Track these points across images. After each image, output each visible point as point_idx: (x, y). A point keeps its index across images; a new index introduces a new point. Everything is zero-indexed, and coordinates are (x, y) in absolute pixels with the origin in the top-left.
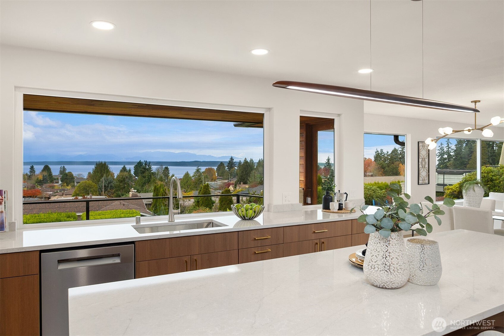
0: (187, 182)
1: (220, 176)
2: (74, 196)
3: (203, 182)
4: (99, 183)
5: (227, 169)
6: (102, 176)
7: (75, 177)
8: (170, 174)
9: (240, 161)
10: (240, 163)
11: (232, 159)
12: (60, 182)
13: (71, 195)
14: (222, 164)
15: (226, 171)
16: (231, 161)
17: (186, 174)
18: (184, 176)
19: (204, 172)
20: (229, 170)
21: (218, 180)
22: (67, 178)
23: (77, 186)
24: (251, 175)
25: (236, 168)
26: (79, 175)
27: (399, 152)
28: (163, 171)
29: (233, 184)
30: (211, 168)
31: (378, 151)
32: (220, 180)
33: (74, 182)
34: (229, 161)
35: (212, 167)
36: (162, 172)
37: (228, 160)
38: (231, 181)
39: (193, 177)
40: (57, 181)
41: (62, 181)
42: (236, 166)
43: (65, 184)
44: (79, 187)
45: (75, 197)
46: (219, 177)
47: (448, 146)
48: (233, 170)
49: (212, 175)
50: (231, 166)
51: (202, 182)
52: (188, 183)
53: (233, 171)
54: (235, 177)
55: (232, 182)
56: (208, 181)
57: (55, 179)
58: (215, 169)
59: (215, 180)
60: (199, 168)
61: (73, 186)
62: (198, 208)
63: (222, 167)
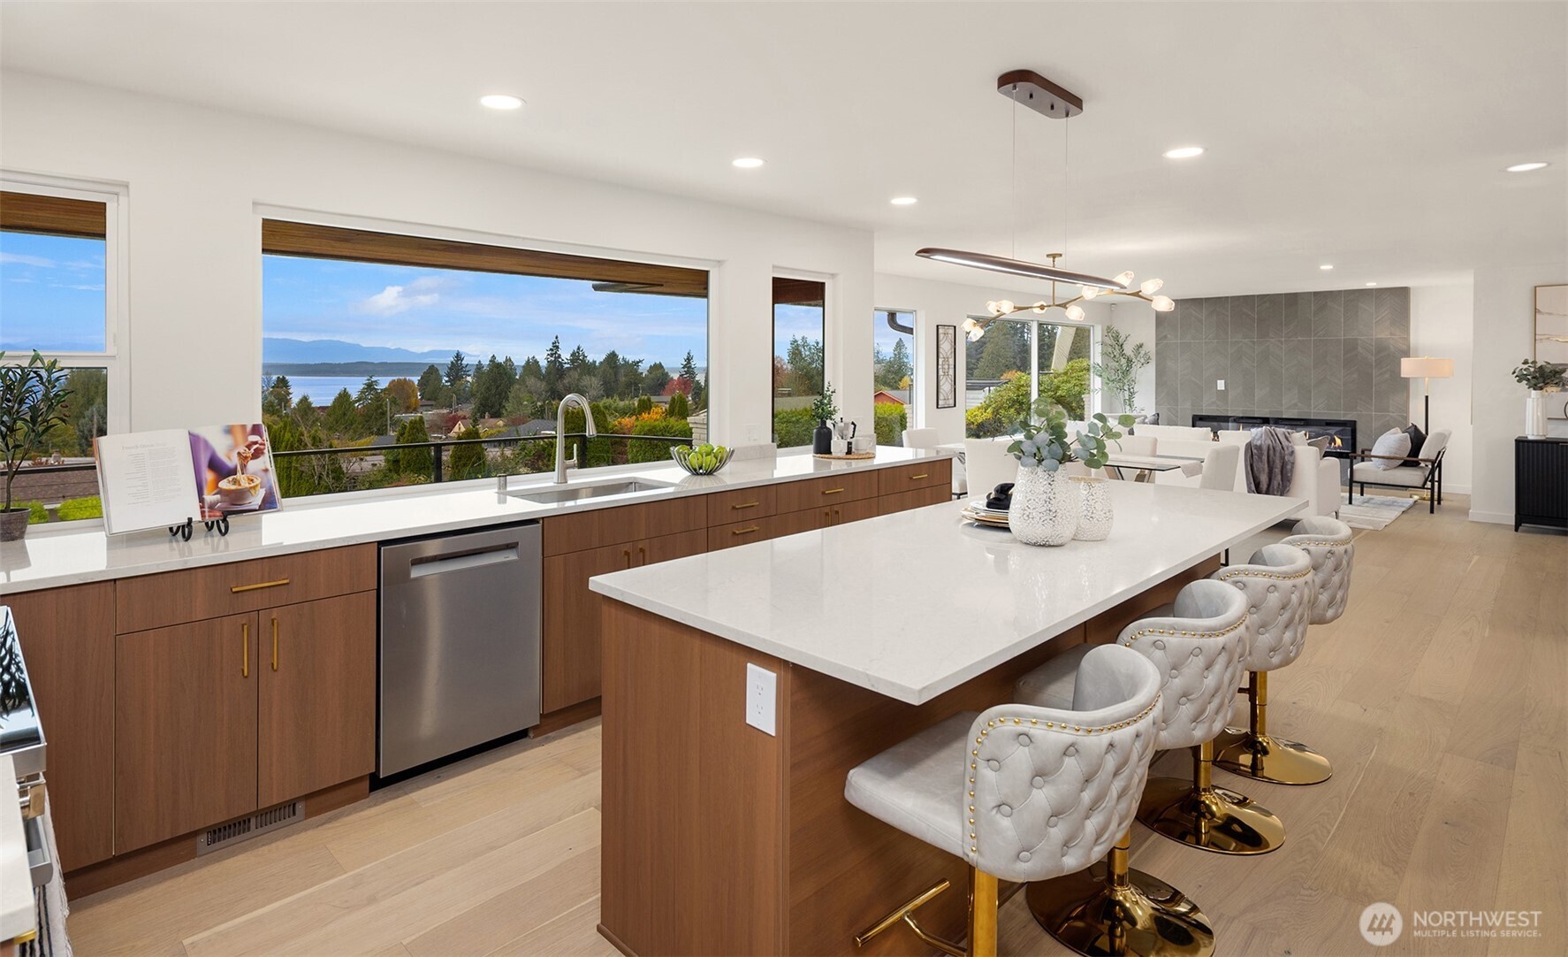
0: (345, 414)
1: (429, 400)
3: (389, 413)
5: (446, 382)
6: (90, 402)
8: (291, 396)
9: (480, 362)
10: (479, 366)
11: (458, 357)
14: (432, 370)
15: (444, 386)
16: (457, 361)
17: (340, 394)
18: (336, 400)
19: (385, 389)
20: (452, 385)
21: (425, 408)
24: (511, 395)
25: (469, 379)
28: (273, 387)
29: (464, 418)
30: (405, 379)
31: (796, 341)
32: (429, 408)
34: (452, 362)
35: (408, 378)
36: (268, 389)
37: (450, 359)
38: (456, 410)
39: (356, 402)
42: (469, 375)
46: (424, 401)
48: (462, 384)
49: (409, 397)
50: (457, 374)
51: (384, 413)
52: (347, 418)
53: (462, 387)
54: (467, 400)
55: (460, 413)
56: (398, 412)
58: (416, 383)
59: (415, 410)
60: (374, 379)
62: (395, 476)
63: (433, 377)
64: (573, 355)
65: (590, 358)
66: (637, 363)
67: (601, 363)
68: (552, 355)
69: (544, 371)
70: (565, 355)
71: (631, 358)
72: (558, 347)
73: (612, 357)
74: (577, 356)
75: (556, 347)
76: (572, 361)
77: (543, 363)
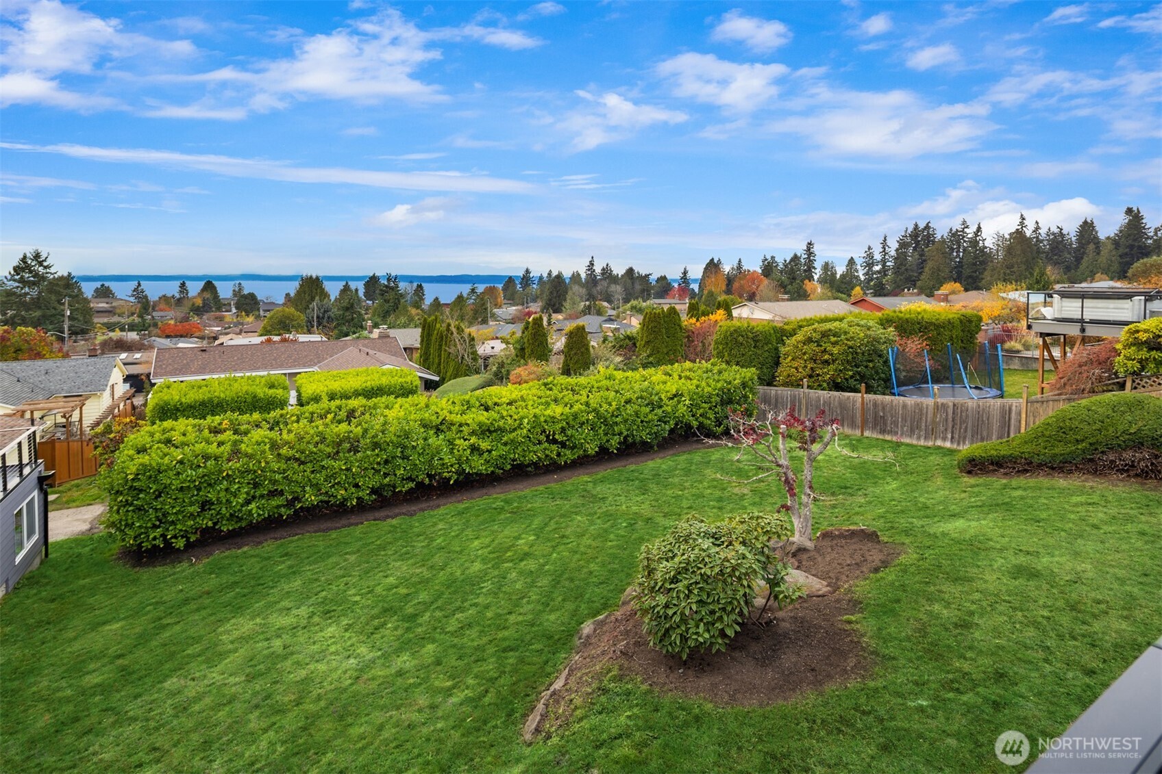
1: (509, 300)
2: (261, 335)
4: (308, 311)
5: (520, 288)
6: (313, 299)
9: (541, 274)
10: (541, 278)
11: (528, 271)
12: (234, 310)
13: (257, 334)
14: (511, 279)
15: (518, 291)
16: (526, 274)
19: (483, 293)
20: (523, 290)
22: (248, 303)
23: (265, 316)
25: (534, 286)
27: (803, 261)
28: (416, 290)
30: (493, 286)
31: (766, 260)
32: (509, 306)
33: (259, 310)
34: (523, 275)
36: (413, 292)
37: (521, 273)
39: (466, 300)
40: (228, 308)
41: (236, 308)
43: (243, 313)
44: (271, 318)
45: (266, 337)
46: (506, 301)
47: (884, 251)
48: (530, 290)
49: (496, 298)
50: (527, 283)
51: (486, 309)
52: (462, 311)
53: (530, 292)
54: (535, 301)
55: (531, 309)
57: (225, 305)
58: (501, 289)
59: (501, 307)
60: (475, 286)
61: (258, 317)
62: (521, 361)
63: (511, 284)
64: (603, 269)
65: (615, 273)
66: (647, 276)
67: (622, 276)
68: (589, 270)
69: (583, 280)
70: (598, 269)
71: (643, 273)
72: (593, 265)
73: (630, 271)
74: (606, 271)
75: (592, 264)
76: (603, 274)
77: (583, 276)
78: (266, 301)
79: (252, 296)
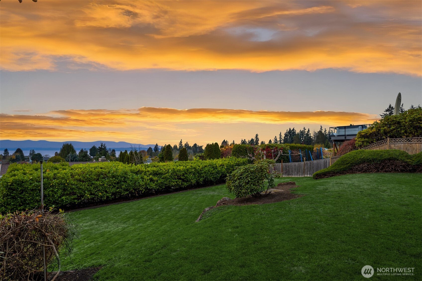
1: (149, 155)
4: (66, 158)
6: (69, 153)
7: (43, 157)
9: (162, 146)
12: (31, 161)
14: (150, 149)
15: (153, 152)
16: (156, 146)
20: (155, 152)
22: (37, 158)
26: (46, 156)
27: (255, 141)
28: (112, 151)
30: (144, 150)
31: (243, 141)
40: (28, 160)
41: (32, 160)
42: (159, 149)
43: (35, 161)
47: (280, 137)
48: (158, 152)
50: (156, 149)
57: (26, 159)
58: (146, 151)
64: (185, 144)
65: (190, 145)
66: (201, 147)
67: (192, 147)
68: (180, 144)
69: (178, 148)
70: (183, 144)
71: (200, 145)
72: (182, 142)
73: (195, 145)
74: (187, 145)
75: (181, 142)
76: (185, 146)
77: (178, 147)
78: (45, 157)
79: (39, 155)
